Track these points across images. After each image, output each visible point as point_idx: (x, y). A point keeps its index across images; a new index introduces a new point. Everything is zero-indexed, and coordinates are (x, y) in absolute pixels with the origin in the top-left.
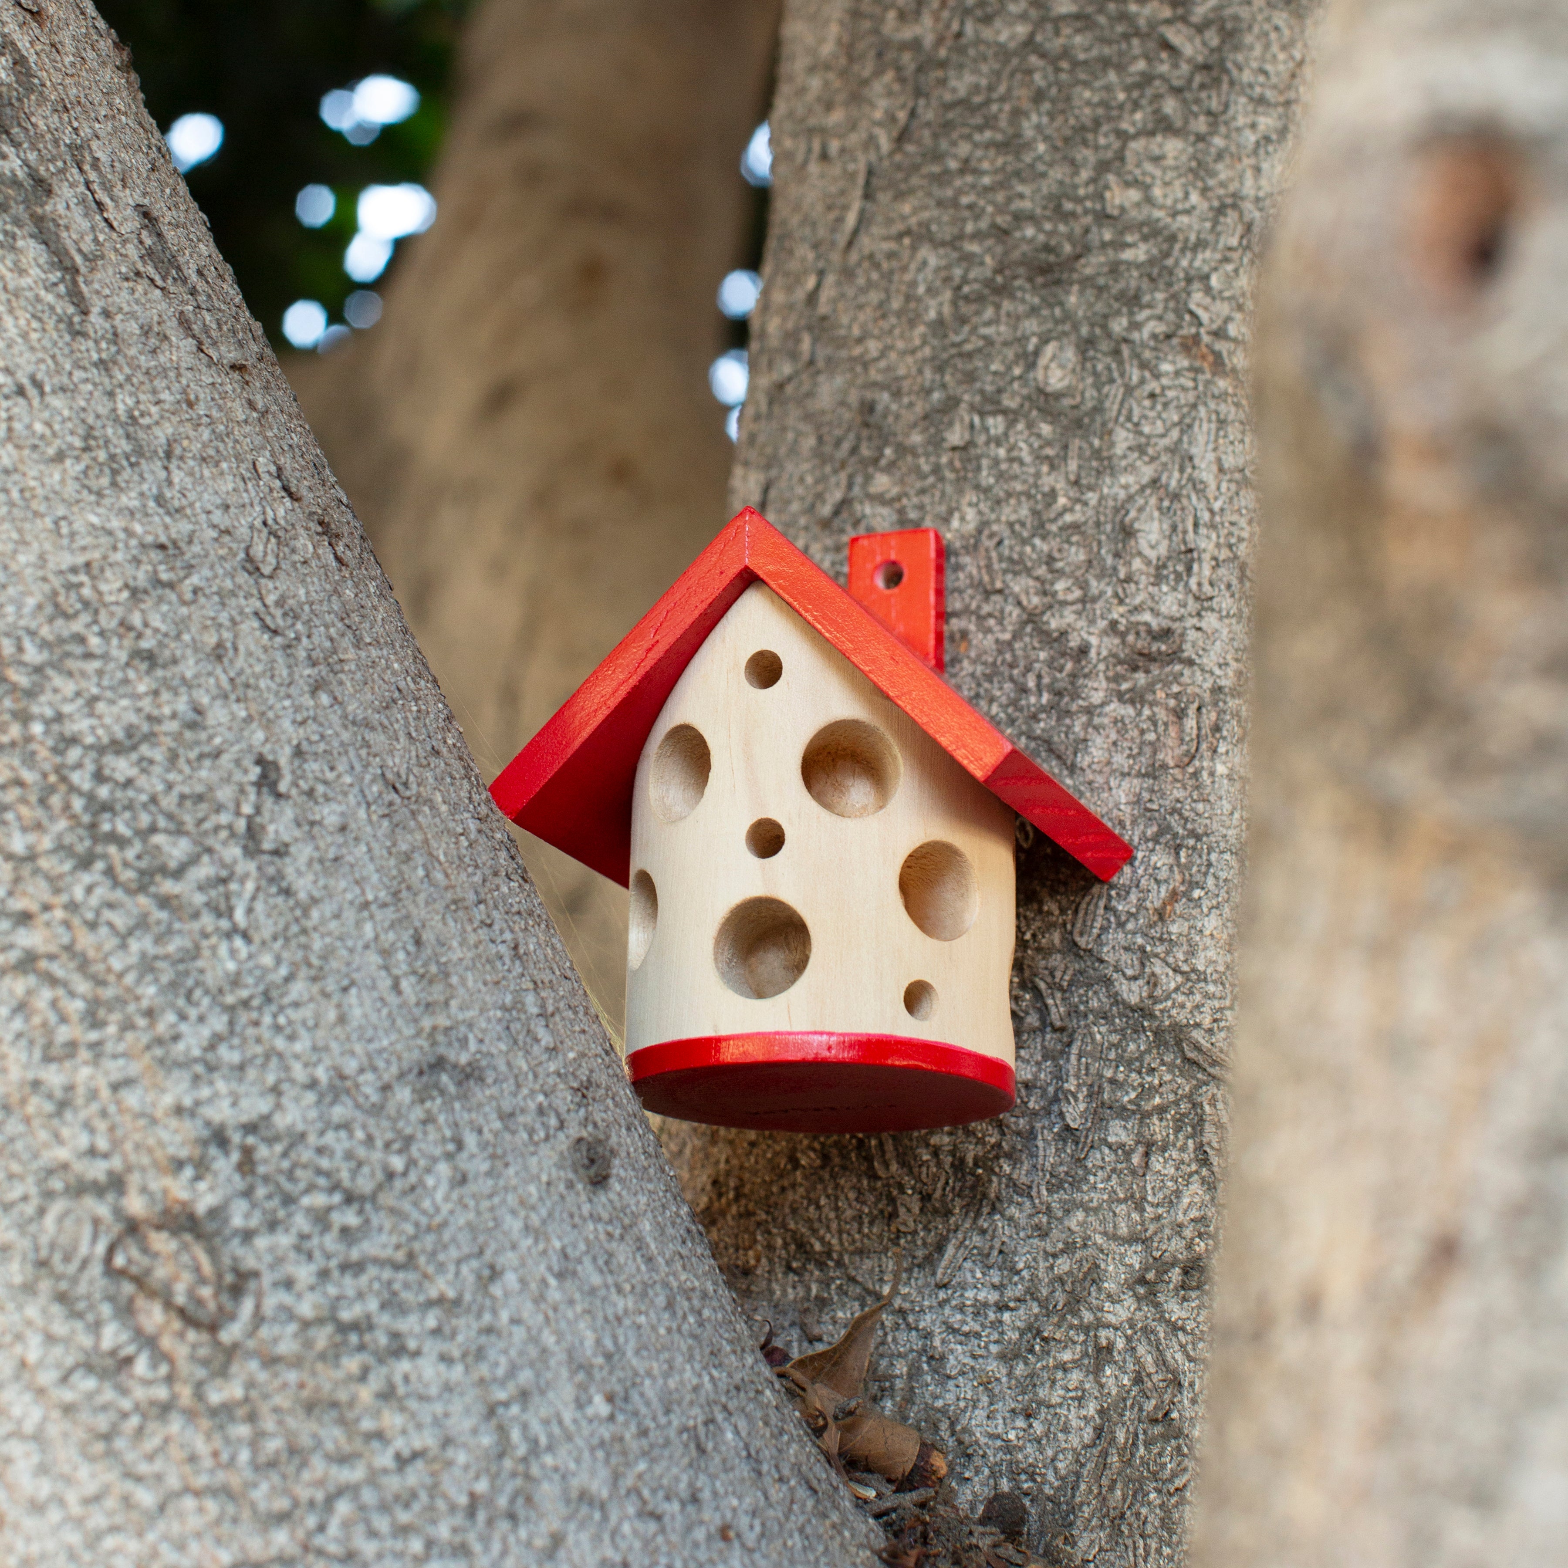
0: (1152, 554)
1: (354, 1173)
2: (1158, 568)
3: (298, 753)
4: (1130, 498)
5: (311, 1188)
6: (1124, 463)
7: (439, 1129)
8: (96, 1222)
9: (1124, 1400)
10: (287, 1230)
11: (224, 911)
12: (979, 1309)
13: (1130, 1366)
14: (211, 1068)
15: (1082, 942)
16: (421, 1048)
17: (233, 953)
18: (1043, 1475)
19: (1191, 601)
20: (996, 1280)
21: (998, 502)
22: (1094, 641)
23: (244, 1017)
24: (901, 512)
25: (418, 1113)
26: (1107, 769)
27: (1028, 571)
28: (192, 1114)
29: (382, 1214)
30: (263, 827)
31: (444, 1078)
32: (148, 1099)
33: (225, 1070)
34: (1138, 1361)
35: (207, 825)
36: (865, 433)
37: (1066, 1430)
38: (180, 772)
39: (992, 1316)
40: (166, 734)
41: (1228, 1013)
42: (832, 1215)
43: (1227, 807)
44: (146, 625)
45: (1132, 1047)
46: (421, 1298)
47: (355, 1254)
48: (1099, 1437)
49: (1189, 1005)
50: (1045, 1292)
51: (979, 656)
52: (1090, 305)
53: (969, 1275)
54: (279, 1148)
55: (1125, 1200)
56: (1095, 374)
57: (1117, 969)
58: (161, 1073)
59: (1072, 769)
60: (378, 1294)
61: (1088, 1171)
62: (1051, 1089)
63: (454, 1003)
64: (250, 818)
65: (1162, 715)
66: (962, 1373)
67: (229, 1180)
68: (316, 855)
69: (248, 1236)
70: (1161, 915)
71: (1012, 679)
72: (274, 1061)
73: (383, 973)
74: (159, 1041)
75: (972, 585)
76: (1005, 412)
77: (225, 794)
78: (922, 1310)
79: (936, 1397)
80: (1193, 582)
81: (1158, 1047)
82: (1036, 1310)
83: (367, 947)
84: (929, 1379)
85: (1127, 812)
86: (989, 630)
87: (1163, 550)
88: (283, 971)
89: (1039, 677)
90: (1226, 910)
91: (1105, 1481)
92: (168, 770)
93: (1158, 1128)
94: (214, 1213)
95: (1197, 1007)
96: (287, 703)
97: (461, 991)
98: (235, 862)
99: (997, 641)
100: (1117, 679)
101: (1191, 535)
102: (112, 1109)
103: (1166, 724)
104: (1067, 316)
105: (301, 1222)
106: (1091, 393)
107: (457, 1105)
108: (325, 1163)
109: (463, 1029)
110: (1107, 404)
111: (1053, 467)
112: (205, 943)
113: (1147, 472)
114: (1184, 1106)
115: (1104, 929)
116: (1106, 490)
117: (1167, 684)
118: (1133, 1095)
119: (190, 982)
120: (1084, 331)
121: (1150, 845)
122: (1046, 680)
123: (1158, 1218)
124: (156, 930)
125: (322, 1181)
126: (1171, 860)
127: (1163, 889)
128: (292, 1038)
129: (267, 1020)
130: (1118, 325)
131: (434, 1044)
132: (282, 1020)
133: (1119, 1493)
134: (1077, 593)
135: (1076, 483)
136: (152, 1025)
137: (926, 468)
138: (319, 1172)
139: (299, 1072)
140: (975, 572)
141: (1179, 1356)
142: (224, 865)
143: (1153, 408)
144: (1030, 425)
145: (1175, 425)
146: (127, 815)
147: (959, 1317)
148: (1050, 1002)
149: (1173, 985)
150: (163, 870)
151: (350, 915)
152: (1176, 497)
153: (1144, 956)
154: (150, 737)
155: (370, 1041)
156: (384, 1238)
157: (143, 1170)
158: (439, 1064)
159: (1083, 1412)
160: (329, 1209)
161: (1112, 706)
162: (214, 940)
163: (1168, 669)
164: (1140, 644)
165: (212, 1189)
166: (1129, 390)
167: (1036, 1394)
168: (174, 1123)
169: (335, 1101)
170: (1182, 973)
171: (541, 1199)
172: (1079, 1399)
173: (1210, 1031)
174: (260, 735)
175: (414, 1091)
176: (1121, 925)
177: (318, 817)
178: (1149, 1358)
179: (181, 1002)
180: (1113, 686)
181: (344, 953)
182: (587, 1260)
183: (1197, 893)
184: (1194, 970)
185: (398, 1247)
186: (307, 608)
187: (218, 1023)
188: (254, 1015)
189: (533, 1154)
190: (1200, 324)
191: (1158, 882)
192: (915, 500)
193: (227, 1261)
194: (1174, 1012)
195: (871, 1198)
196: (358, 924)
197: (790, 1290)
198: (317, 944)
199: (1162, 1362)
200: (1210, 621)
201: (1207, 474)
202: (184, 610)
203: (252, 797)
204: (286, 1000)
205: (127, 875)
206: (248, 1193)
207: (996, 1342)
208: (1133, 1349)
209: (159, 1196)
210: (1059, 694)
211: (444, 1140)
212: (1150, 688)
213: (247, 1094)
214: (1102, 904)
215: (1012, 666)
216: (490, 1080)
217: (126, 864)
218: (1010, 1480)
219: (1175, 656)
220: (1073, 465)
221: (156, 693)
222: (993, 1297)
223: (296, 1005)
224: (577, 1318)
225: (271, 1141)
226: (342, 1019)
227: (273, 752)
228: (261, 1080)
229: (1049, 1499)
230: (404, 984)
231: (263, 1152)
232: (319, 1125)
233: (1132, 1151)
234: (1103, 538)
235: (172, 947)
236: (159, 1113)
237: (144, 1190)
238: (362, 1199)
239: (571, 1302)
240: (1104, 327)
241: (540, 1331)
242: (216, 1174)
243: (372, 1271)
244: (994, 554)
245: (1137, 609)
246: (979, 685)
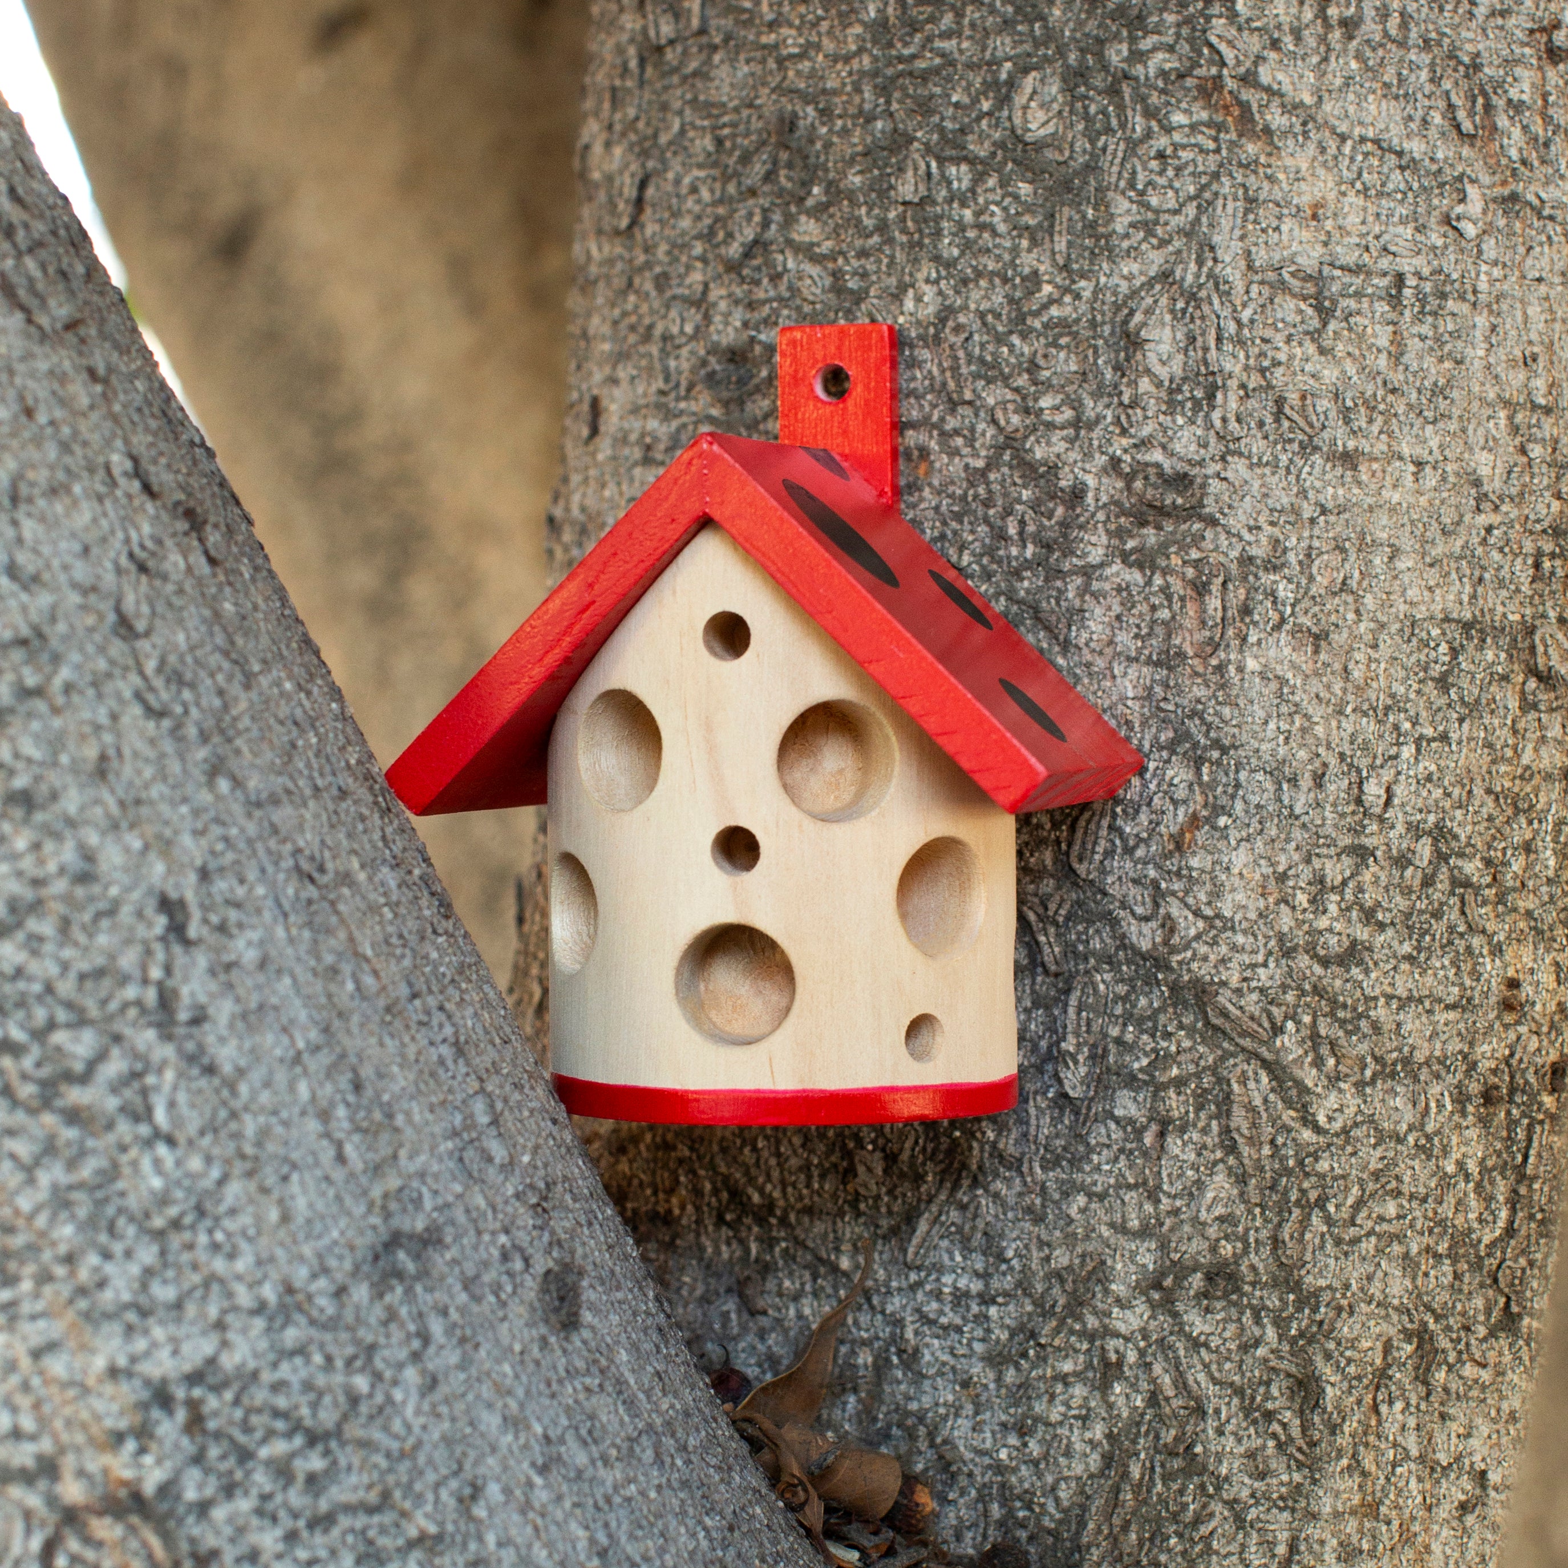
0: (1163, 372)
1: (314, 1406)
2: (1171, 392)
3: (204, 875)
4: (1134, 293)
5: (270, 1434)
6: (1125, 244)
7: (402, 1325)
8: (28, 1515)
9: (1138, 1424)
10: (246, 1493)
11: (141, 1114)
12: (960, 1297)
13: (1144, 1386)
14: (144, 1313)
15: (1081, 869)
16: (374, 1228)
17: (157, 1163)
18: (1042, 1506)
19: (1213, 440)
20: (979, 1266)
21: (965, 282)
22: (1091, 481)
23: (176, 1241)
24: (837, 275)
25: (378, 1312)
26: (1109, 651)
27: (1006, 379)
28: (129, 1374)
29: (349, 1449)
30: (175, 992)
31: (401, 1255)
32: (77, 1365)
33: (161, 1313)
34: (1153, 1381)
35: (113, 1006)
36: (784, 156)
37: (1068, 1454)
38: (76, 944)
39: (975, 1308)
40: (54, 898)
41: (1261, 971)
42: (773, 1162)
43: (1261, 714)
44: (17, 755)
45: (1143, 1002)
46: (400, 1542)
47: (323, 1505)
48: (1108, 1466)
49: (1212, 957)
50: (1039, 1288)
51: (945, 485)
52: (1080, 24)
53: (946, 1257)
54: (228, 1395)
55: (1136, 1186)
56: (1087, 117)
57: (1124, 905)
58: (89, 1329)
59: (1066, 646)
60: (353, 1548)
61: (1090, 1149)
62: (1044, 1044)
63: (403, 1153)
64: (160, 985)
65: (1177, 586)
66: (941, 1374)
67: (177, 1446)
68: (238, 1009)
69: (203, 1508)
70: (1179, 845)
71: (986, 521)
72: (215, 1287)
73: (325, 1143)
74: (82, 1291)
75: (932, 389)
76: (971, 161)
77: (128, 960)
78: (889, 1293)
79: (909, 1398)
80: (1216, 416)
81: (1175, 1006)
82: (1029, 1308)
83: (303, 1113)
84: (899, 1374)
85: (1135, 710)
86: (955, 453)
87: (1177, 367)
88: (215, 1173)
89: (1022, 523)
90: (1259, 844)
91: (1116, 1521)
92: (61, 945)
93: (1175, 1103)
94: (165, 1490)
95: (1223, 961)
96: (184, 809)
97: (409, 1132)
98: (150, 1048)
99: (967, 466)
100: (1120, 534)
101: (1213, 354)
102: (36, 1381)
103: (1182, 599)
104: (1050, 36)
105: (262, 1479)
106: (1082, 144)
107: (419, 1289)
108: (281, 1402)
109: (415, 1184)
110: (1104, 163)
111: (1034, 243)
112: (124, 1159)
113: (1156, 259)
114: (1207, 1081)
115: (1109, 854)
116: (1103, 280)
117: (1184, 548)
118: (1145, 1062)
119: (110, 1210)
120: (1073, 57)
121: (1165, 754)
122: (1031, 528)
123: (1175, 1212)
124: (67, 1153)
125: (280, 1425)
126: (1190, 776)
127: (1181, 811)
128: (232, 1256)
129: (203, 1239)
130: (1117, 54)
131: (387, 1215)
132: (219, 1236)
133: (1133, 1536)
134: (1068, 414)
135: (1066, 267)
136: (72, 1274)
137: (868, 222)
138: (277, 1413)
139: (244, 1297)
140: (935, 371)
141: (1201, 1377)
142: (136, 1056)
143: (1162, 173)
144: (1004, 183)
145: (1191, 198)
146: (20, 1014)
147: (935, 1305)
148: (1042, 939)
149: (1193, 932)
150: (69, 1077)
151: (281, 1077)
152: (1192, 297)
153: (1158, 896)
154: (37, 907)
155: (319, 1237)
156: (354, 1479)
157: (78, 1450)
158: (394, 1241)
159: (1088, 1435)
160: (293, 1455)
161: (1115, 568)
162: (133, 1152)
163: (1184, 527)
164: (1150, 493)
165: (159, 1462)
166: (1132, 146)
167: (1031, 1408)
168: (109, 1389)
169: (287, 1322)
170: (1205, 918)
171: (517, 1376)
172: (1084, 1419)
173: (1238, 991)
174: (159, 868)
175: (372, 1285)
176: (1129, 851)
177: (233, 957)
178: (1167, 1379)
179: (103, 1238)
180: (1115, 542)
181: (279, 1130)
182: (570, 1437)
183: (1222, 821)
184: (1218, 916)
185: (370, 1487)
186: (189, 659)
187: (148, 1254)
188: (187, 1236)
189: (504, 1319)
190: (1223, 64)
191: (1175, 802)
192: (855, 263)
193: (184, 1547)
194: (1194, 966)
195: (821, 1148)
196: (292, 1088)
197: (724, 1248)
198: (250, 1126)
199: (1181, 1384)
200: (1238, 468)
201: (1234, 274)
202: (57, 723)
203: (160, 955)
204: (222, 1209)
205: (27, 1091)
206: (198, 1459)
207: (983, 1340)
208: (1148, 1366)
209: (99, 1478)
210: (1048, 547)
211: (409, 1336)
212: (1163, 549)
213: (188, 1337)
214: (1105, 823)
215: (988, 503)
216: (448, 1239)
217: (25, 1077)
218: (1002, 1506)
219: (1194, 511)
220: (1061, 244)
221: (36, 846)
222: (976, 1286)
223: (233, 1212)
224: (568, 1515)
225: (217, 1389)
226: (286, 1218)
227: (177, 886)
228: (202, 1315)
229: (1049, 1532)
230: (349, 1149)
231: (212, 1402)
232: (271, 1357)
233: (1145, 1128)
234: (1100, 342)
235: (86, 1171)
236: (91, 1382)
237: (81, 1473)
238: (327, 1436)
239: (559, 1498)
240: (1100, 56)
241: (530, 1546)
242: (160, 1442)
243: (345, 1521)
244: (961, 354)
245: (1144, 444)
246: (945, 523)
